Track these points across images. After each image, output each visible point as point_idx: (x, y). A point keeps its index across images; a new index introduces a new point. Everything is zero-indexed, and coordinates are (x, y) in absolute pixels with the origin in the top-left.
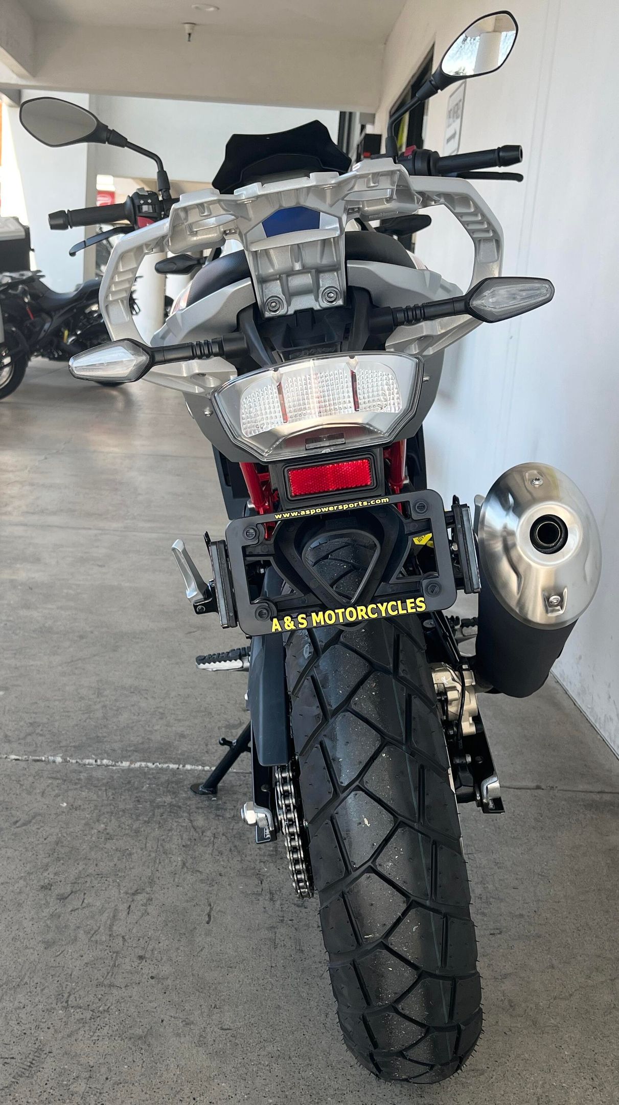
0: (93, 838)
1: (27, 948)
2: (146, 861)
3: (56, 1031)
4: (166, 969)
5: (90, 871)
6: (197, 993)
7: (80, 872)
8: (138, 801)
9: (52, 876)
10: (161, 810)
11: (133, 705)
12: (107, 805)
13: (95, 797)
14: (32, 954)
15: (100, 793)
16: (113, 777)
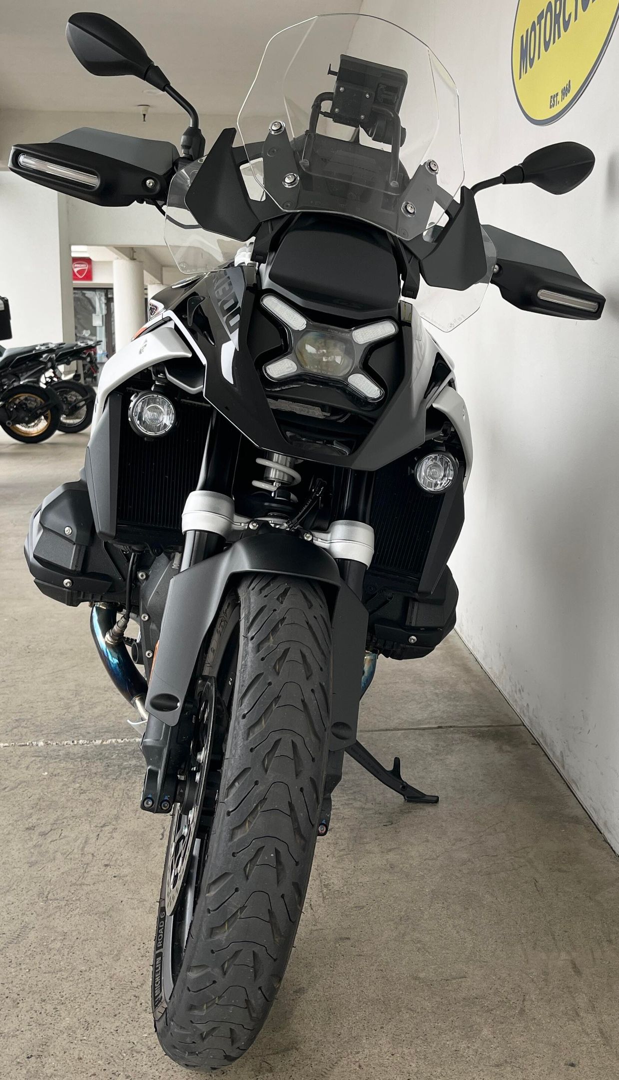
0: (70, 794)
1: (15, 868)
2: (112, 805)
3: (38, 915)
4: (126, 871)
5: (66, 815)
6: (150, 883)
7: (58, 816)
8: (108, 766)
9: (35, 821)
10: (127, 770)
11: (106, 700)
12: (82, 771)
13: (72, 766)
14: (19, 871)
15: (76, 763)
16: (87, 752)
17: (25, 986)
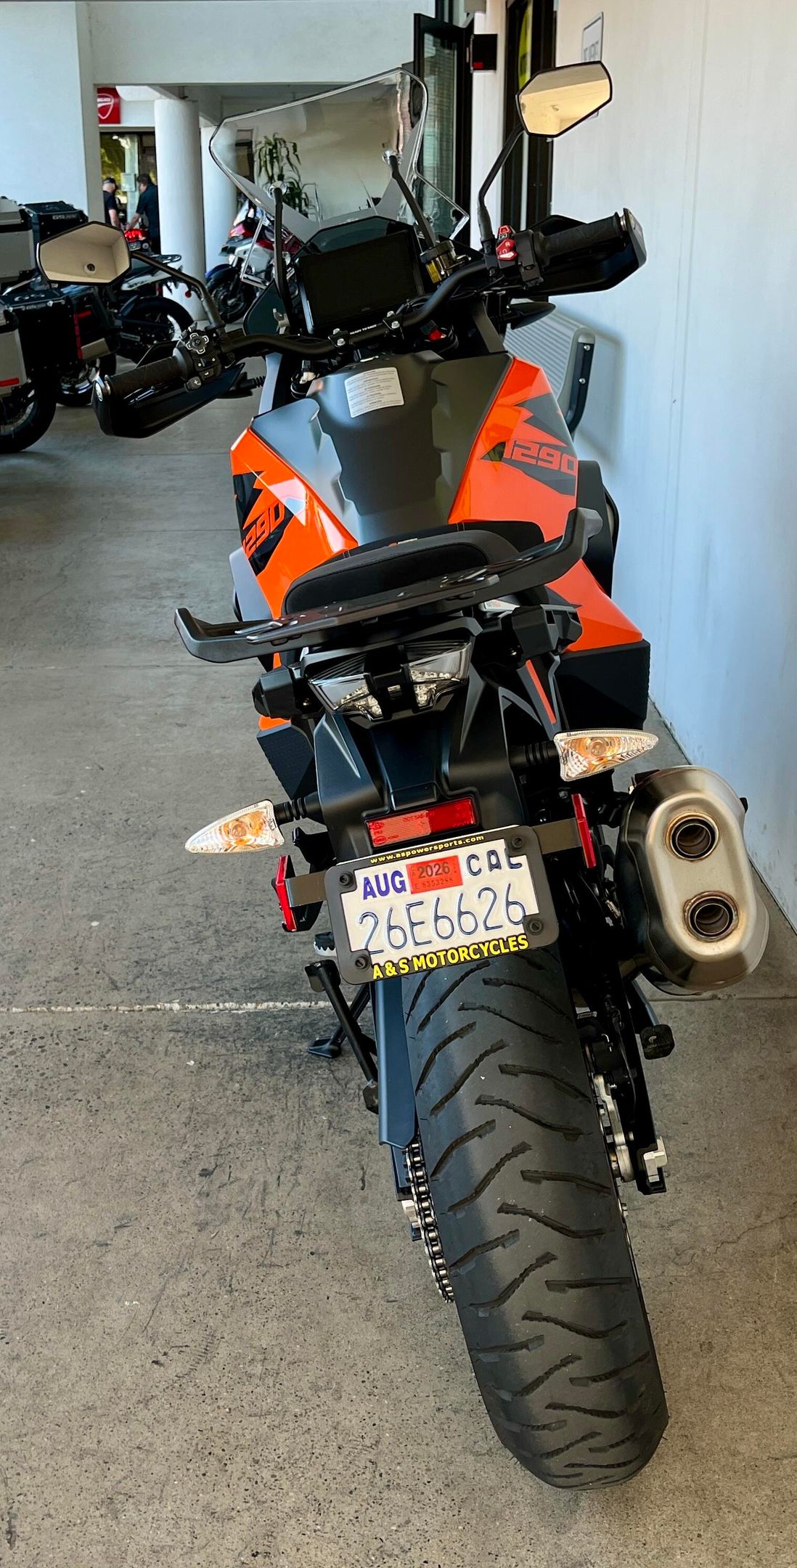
0: (230, 1101)
1: (180, 1232)
2: (288, 1125)
3: (224, 1316)
4: (325, 1244)
5: (232, 1140)
6: (360, 1267)
7: (221, 1142)
8: (272, 1052)
9: (192, 1149)
10: (298, 1061)
11: (250, 927)
12: (238, 1060)
13: (224, 1051)
15: (228, 1044)
16: (239, 1024)
17: (227, 1435)
